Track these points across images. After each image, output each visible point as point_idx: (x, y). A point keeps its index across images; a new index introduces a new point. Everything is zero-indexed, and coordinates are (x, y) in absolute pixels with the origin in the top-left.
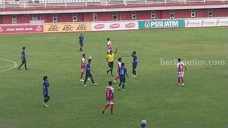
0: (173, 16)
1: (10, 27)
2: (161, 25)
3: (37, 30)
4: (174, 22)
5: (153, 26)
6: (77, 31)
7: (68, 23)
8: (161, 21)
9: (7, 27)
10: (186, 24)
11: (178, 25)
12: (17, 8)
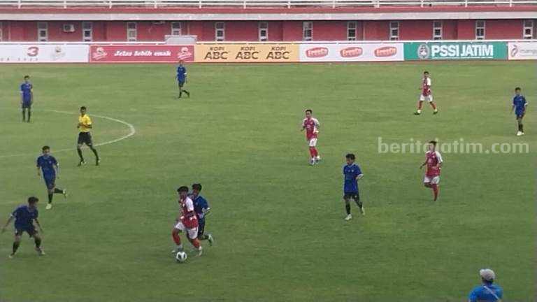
0: (482, 34)
1: (122, 48)
2: (454, 51)
3: (180, 56)
4: (484, 46)
5: (437, 54)
6: (267, 61)
7: (247, 44)
8: (455, 44)
9: (114, 49)
10: (512, 53)
11: (492, 54)
12: (139, 6)
